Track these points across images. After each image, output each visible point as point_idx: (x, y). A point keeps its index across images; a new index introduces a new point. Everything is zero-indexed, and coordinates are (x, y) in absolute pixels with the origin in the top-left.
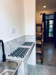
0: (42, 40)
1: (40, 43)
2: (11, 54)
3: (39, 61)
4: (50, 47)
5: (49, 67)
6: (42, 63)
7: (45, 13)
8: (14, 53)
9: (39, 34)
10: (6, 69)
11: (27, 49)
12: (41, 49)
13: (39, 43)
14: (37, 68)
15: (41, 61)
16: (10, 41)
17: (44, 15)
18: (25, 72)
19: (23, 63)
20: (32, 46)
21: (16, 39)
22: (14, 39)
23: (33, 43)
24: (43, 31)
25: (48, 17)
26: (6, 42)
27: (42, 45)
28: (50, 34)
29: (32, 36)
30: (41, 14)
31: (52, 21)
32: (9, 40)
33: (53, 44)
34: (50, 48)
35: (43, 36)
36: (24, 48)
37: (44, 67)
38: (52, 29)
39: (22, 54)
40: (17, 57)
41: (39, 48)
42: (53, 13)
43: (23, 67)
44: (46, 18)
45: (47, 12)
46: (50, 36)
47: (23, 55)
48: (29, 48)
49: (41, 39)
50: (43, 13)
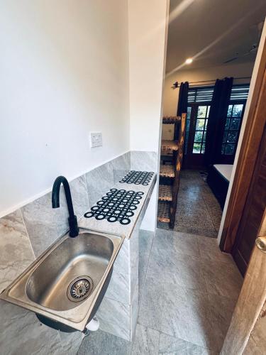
0: (178, 167)
1: (172, 175)
2: (92, 209)
3: (164, 220)
4: (194, 182)
5: (190, 237)
6: (171, 226)
7: (187, 83)
8: (99, 208)
9: (170, 149)
10: (80, 254)
11: (135, 195)
12: (172, 189)
13: (167, 175)
14: (159, 237)
15: (169, 220)
16: (86, 174)
17: (185, 89)
18: (132, 262)
19: (127, 241)
20: (150, 184)
21: (103, 167)
22: (100, 167)
23: (153, 176)
24: (182, 140)
25: (196, 95)
26: (77, 178)
27: (177, 180)
28: (195, 145)
29: (151, 156)
30: (176, 85)
31: (206, 107)
32: (85, 172)
33: (201, 173)
34: (194, 184)
35: (181, 155)
36: (128, 192)
37: (176, 235)
38: (204, 131)
39: (123, 212)
40: (109, 220)
41: (166, 186)
42: (213, 84)
43: (129, 251)
44: (190, 99)
45: (193, 80)
46: (195, 151)
47: (125, 214)
48: (143, 194)
49: (174, 164)
50: (182, 83)
